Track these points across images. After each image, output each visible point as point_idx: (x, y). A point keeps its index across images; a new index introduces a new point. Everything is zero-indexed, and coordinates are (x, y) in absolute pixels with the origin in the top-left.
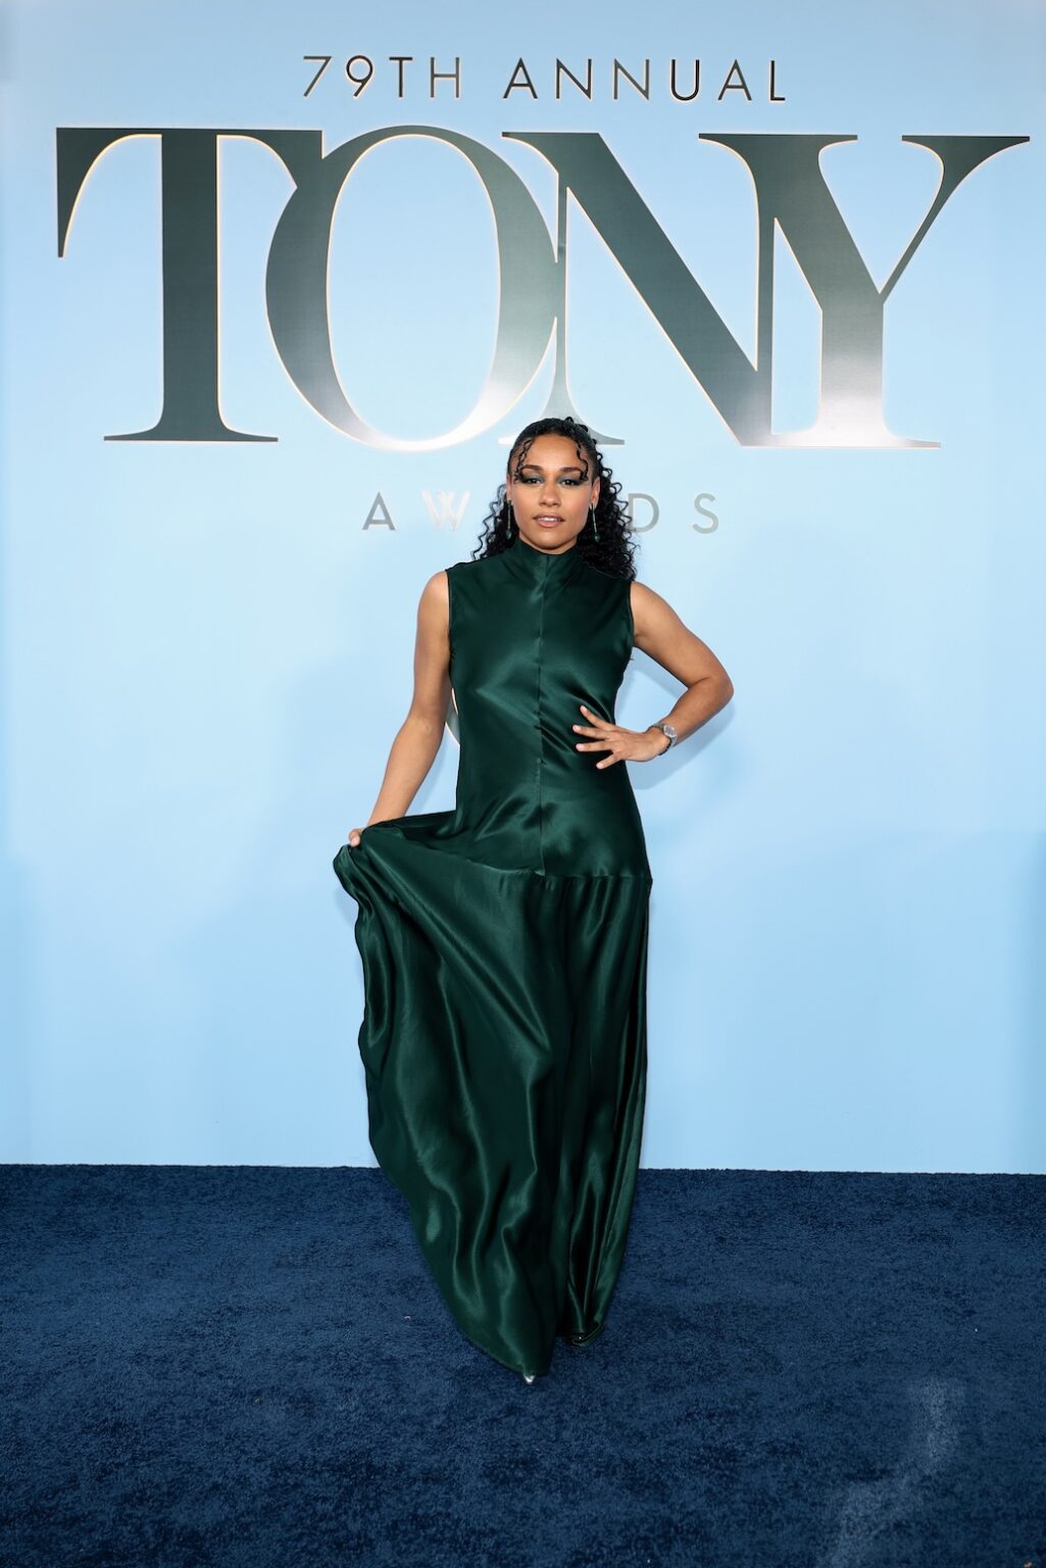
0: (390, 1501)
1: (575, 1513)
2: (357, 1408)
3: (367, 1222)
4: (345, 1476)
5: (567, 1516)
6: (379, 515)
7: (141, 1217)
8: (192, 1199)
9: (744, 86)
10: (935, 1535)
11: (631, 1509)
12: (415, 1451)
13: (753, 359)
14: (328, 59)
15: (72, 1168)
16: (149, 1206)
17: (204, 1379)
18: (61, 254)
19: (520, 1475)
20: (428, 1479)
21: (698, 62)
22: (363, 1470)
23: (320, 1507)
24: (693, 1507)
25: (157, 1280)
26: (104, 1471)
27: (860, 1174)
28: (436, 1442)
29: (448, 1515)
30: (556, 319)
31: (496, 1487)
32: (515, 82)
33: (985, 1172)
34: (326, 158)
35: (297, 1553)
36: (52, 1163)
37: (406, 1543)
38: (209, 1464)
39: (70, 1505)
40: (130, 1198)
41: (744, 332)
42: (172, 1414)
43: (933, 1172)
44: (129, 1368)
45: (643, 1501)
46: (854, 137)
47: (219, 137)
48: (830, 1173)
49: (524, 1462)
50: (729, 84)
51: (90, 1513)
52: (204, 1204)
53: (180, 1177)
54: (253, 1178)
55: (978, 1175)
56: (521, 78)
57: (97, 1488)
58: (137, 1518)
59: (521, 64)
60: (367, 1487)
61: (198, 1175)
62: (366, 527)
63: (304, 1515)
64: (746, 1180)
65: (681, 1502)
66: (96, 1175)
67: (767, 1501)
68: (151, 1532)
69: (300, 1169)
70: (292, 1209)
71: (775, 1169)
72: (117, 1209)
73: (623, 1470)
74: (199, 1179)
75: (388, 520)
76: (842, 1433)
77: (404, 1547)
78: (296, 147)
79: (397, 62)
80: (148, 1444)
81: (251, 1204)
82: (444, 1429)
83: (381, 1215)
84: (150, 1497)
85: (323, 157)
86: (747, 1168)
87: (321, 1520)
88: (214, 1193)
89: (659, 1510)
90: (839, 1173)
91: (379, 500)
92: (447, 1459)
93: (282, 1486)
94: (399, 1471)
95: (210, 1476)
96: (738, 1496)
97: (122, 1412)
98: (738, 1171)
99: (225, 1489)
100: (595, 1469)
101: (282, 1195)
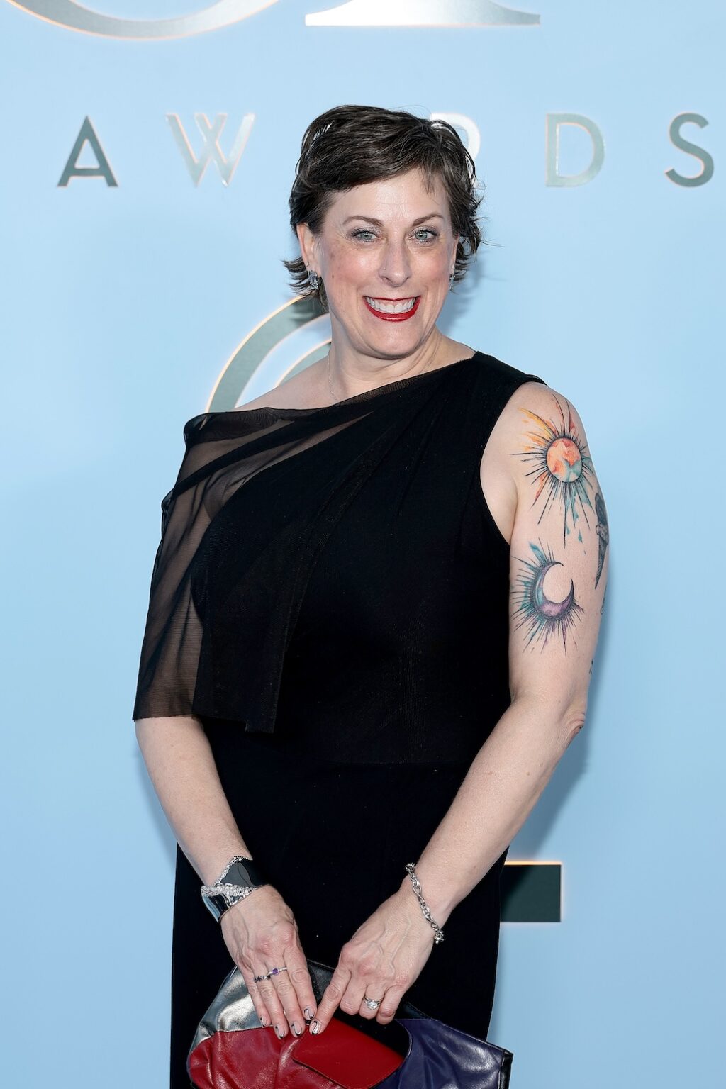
6: (87, 159)
62: (63, 182)
75: (104, 169)
91: (87, 132)
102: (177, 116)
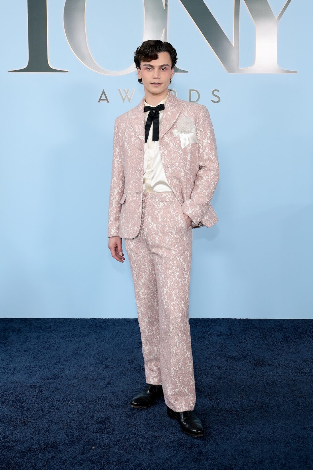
6: (103, 98)
7: (27, 337)
8: (43, 330)
10: (288, 443)
12: (123, 417)
13: (233, 42)
15: (2, 319)
16: (29, 333)
26: (25, 424)
27: (268, 319)
30: (164, 29)
31: (150, 428)
33: (310, 319)
35: (89, 450)
37: (122, 446)
40: (23, 330)
41: (229, 33)
43: (293, 319)
48: (258, 319)
52: (48, 332)
53: (39, 322)
54: (63, 322)
55: (308, 320)
61: (45, 322)
62: (99, 102)
64: (229, 322)
66: (10, 322)
68: (43, 444)
69: (79, 319)
70: (77, 334)
72: (19, 334)
74: (45, 323)
75: (107, 99)
77: (122, 447)
81: (64, 332)
86: (230, 318)
88: (51, 328)
90: (260, 319)
91: (103, 92)
93: (82, 429)
96: (226, 431)
98: (227, 319)
101: (74, 329)
102: (120, 89)
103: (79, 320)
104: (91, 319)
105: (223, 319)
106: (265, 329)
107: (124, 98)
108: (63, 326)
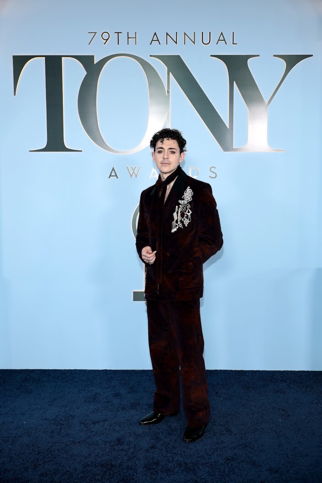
0: (117, 475)
1: (170, 479)
2: (108, 447)
3: (112, 388)
4: (104, 468)
5: (167, 480)
6: (113, 174)
7: (45, 386)
8: (60, 380)
9: (224, 40)
11: (186, 477)
12: (125, 460)
13: (228, 125)
14: (96, 33)
15: (24, 370)
16: (47, 383)
17: (64, 438)
18: (15, 95)
19: (154, 467)
20: (128, 468)
21: (210, 33)
22: (110, 466)
23: (97, 477)
24: (204, 477)
25: (50, 407)
26: (35, 466)
27: (260, 371)
28: (131, 457)
29: (133, 479)
30: (167, 113)
31: (147, 471)
32: (153, 40)
33: (298, 370)
34: (96, 64)
36: (18, 369)
38: (65, 464)
39: (26, 477)
40: (42, 380)
41: (224, 116)
42: (55, 449)
43: (282, 370)
44: (42, 435)
45: (190, 475)
46: (259, 56)
47: (63, 58)
48: (251, 371)
49: (156, 463)
50: (220, 39)
51: (31, 479)
52: (64, 382)
53: (56, 373)
54: (78, 373)
55: (296, 371)
56: (155, 38)
57: (34, 471)
58: (45, 480)
59: (155, 34)
60: (111, 471)
61: (62, 372)
62: (109, 177)
63: (92, 479)
64: (226, 373)
65: (200, 475)
66: (31, 373)
67: (225, 475)
69: (92, 370)
70: (90, 384)
71: (235, 370)
72: (38, 384)
73: (184, 465)
74: (62, 374)
75: (116, 175)
76: (248, 454)
78: (86, 61)
79: (117, 34)
80: (48, 458)
81: (78, 382)
82: (133, 453)
83: (116, 385)
84: (49, 474)
85: (95, 63)
86: (227, 369)
87: (97, 481)
88: (67, 378)
89: (194, 478)
90: (254, 371)
91: (113, 169)
92: (134, 462)
93: (86, 471)
94: (120, 466)
95: (65, 468)
96: (217, 473)
97: (40, 448)
98: (224, 370)
99: (70, 471)
100: (176, 466)
101: (87, 379)
102: (128, 167)
103: (92, 372)
104: (103, 370)
105: (221, 370)
106: (257, 380)
107: (131, 174)
108: (77, 377)
